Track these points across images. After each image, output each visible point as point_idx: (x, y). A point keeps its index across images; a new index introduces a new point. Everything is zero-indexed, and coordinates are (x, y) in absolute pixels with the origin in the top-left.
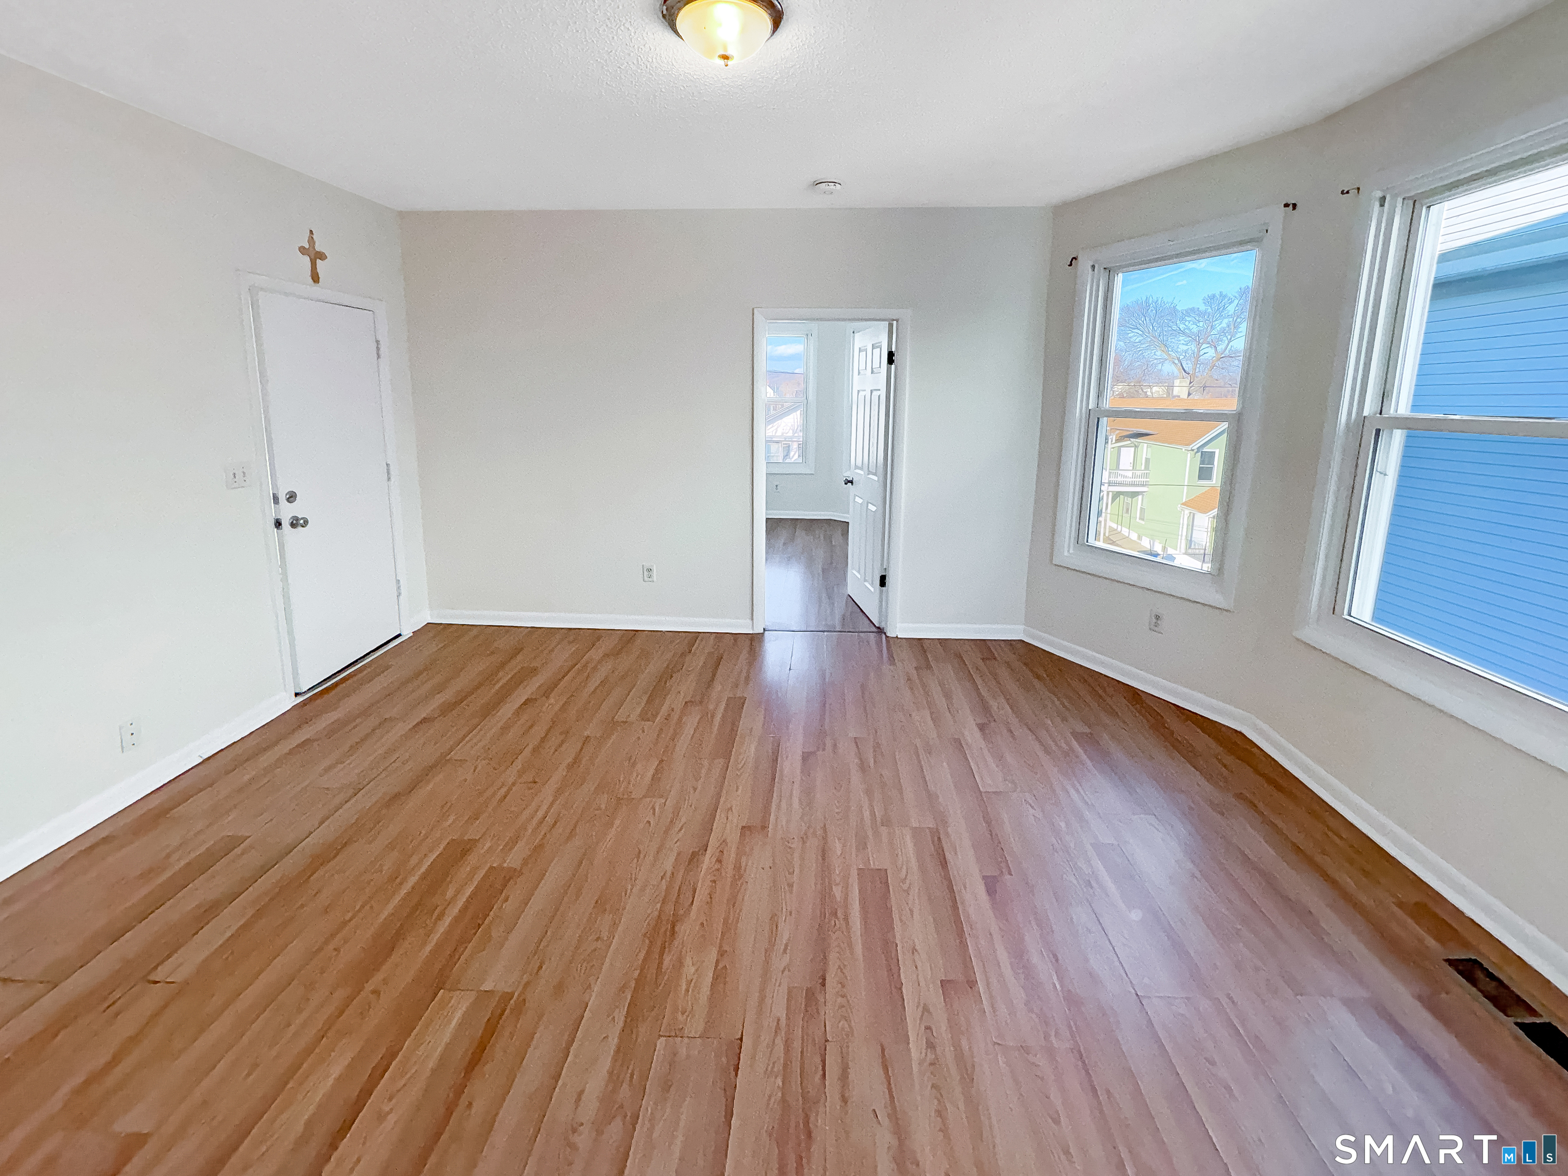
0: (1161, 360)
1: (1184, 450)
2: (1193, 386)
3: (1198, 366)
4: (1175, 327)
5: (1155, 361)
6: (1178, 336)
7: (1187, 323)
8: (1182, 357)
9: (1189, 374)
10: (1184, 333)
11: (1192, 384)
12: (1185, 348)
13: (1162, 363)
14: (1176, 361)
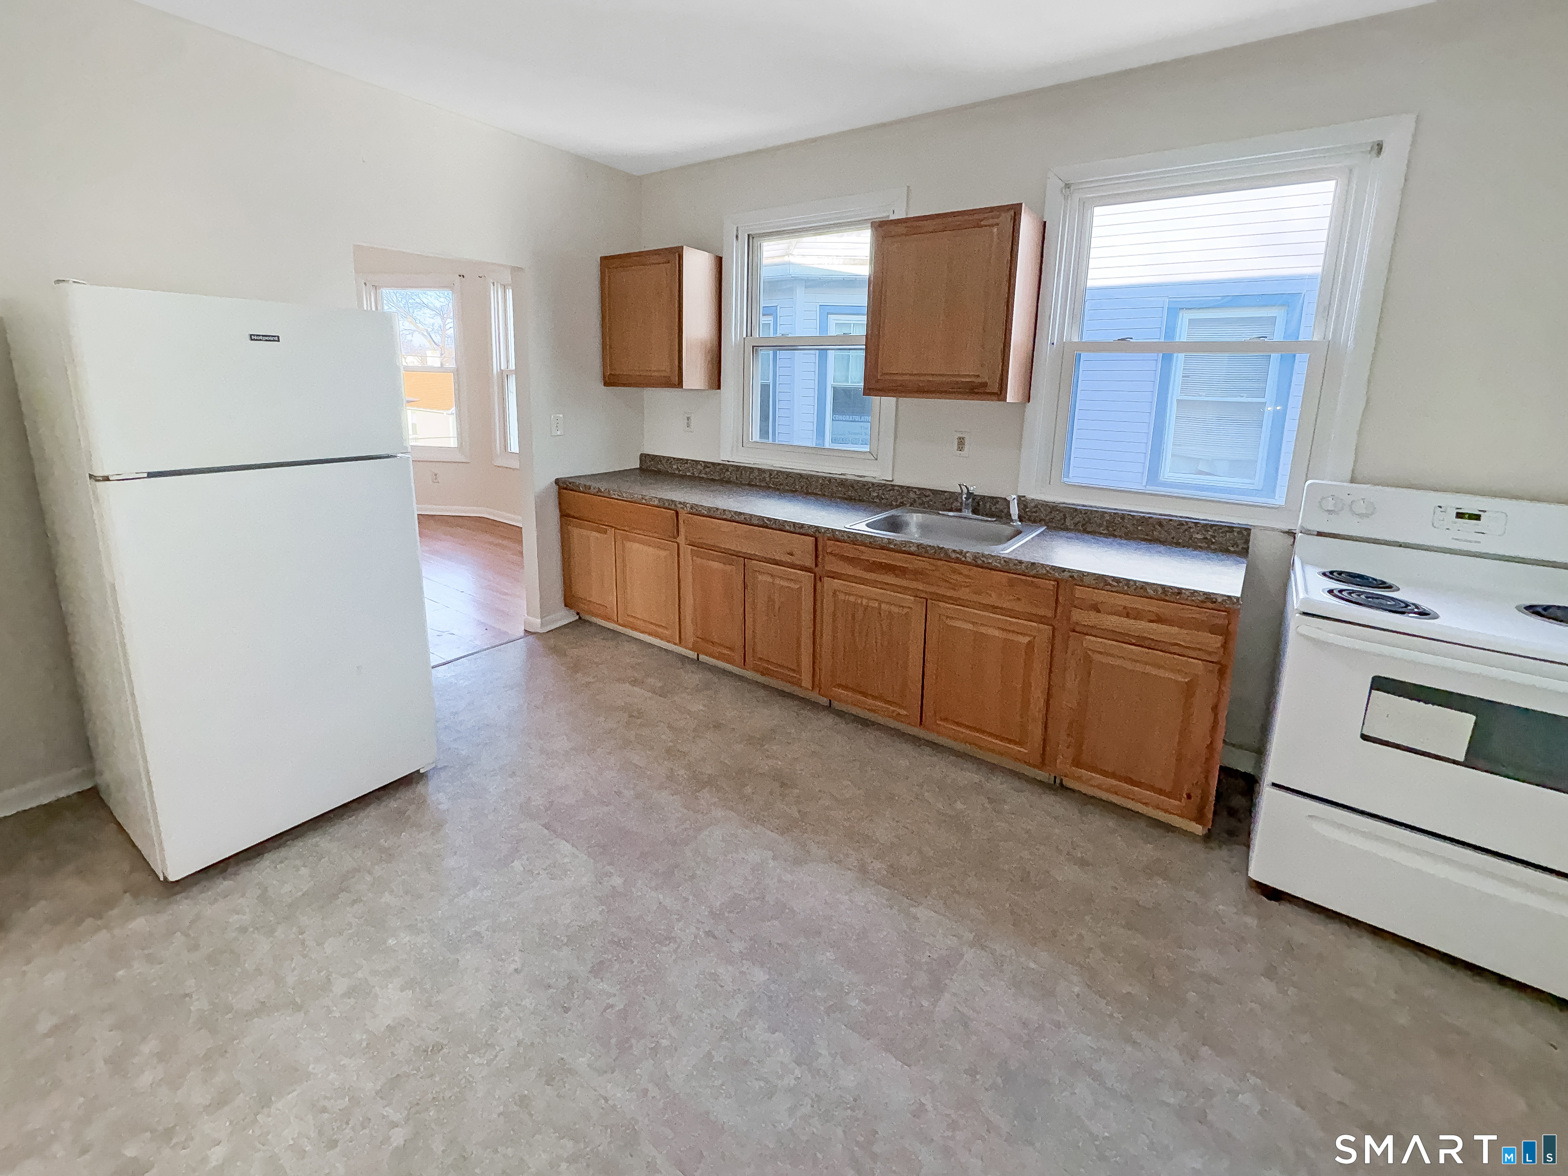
0: (411, 331)
1: (445, 414)
2: (445, 357)
3: (446, 339)
4: (418, 300)
5: (404, 332)
6: (423, 309)
7: (429, 297)
8: (429, 330)
9: (438, 346)
10: (428, 307)
11: (443, 356)
12: (432, 321)
13: (412, 334)
14: (425, 333)
